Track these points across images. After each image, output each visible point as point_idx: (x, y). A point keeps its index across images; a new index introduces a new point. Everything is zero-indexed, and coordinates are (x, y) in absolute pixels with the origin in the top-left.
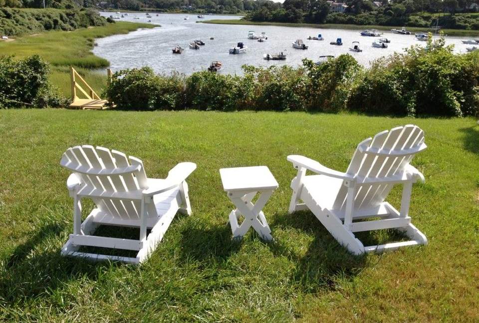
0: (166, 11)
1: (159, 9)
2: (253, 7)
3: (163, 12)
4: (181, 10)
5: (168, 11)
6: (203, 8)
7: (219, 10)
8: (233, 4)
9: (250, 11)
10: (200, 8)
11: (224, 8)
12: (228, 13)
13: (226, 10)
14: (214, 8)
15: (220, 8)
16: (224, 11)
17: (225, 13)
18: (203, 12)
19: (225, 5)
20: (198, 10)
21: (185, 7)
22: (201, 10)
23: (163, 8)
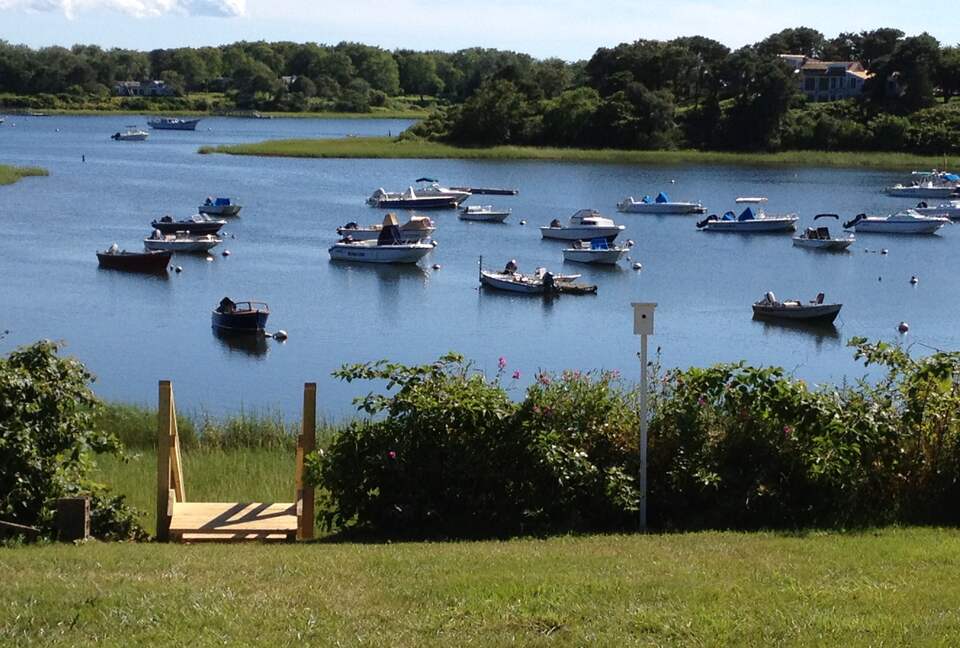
0: (49, 104)
1: (14, 97)
2: (441, 84)
3: (36, 106)
4: (119, 99)
5: (58, 103)
6: (214, 87)
7: (290, 97)
8: (351, 69)
9: (426, 98)
10: (201, 88)
11: (313, 89)
12: (330, 109)
13: (318, 95)
14: (266, 88)
15: (294, 88)
16: (313, 101)
17: (317, 109)
18: (215, 104)
19: (313, 76)
20: (193, 97)
21: (134, 84)
22: (209, 98)
23: (34, 93)
